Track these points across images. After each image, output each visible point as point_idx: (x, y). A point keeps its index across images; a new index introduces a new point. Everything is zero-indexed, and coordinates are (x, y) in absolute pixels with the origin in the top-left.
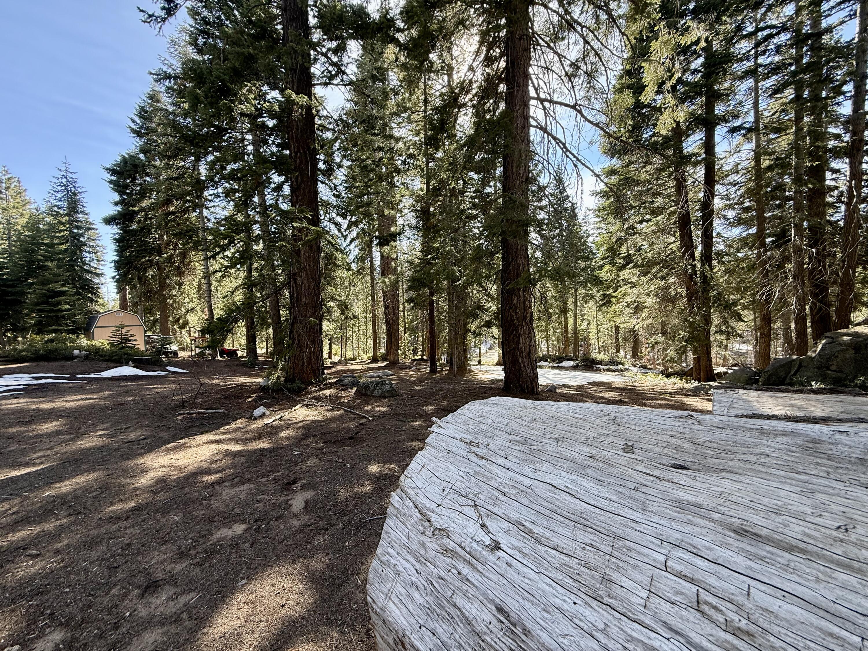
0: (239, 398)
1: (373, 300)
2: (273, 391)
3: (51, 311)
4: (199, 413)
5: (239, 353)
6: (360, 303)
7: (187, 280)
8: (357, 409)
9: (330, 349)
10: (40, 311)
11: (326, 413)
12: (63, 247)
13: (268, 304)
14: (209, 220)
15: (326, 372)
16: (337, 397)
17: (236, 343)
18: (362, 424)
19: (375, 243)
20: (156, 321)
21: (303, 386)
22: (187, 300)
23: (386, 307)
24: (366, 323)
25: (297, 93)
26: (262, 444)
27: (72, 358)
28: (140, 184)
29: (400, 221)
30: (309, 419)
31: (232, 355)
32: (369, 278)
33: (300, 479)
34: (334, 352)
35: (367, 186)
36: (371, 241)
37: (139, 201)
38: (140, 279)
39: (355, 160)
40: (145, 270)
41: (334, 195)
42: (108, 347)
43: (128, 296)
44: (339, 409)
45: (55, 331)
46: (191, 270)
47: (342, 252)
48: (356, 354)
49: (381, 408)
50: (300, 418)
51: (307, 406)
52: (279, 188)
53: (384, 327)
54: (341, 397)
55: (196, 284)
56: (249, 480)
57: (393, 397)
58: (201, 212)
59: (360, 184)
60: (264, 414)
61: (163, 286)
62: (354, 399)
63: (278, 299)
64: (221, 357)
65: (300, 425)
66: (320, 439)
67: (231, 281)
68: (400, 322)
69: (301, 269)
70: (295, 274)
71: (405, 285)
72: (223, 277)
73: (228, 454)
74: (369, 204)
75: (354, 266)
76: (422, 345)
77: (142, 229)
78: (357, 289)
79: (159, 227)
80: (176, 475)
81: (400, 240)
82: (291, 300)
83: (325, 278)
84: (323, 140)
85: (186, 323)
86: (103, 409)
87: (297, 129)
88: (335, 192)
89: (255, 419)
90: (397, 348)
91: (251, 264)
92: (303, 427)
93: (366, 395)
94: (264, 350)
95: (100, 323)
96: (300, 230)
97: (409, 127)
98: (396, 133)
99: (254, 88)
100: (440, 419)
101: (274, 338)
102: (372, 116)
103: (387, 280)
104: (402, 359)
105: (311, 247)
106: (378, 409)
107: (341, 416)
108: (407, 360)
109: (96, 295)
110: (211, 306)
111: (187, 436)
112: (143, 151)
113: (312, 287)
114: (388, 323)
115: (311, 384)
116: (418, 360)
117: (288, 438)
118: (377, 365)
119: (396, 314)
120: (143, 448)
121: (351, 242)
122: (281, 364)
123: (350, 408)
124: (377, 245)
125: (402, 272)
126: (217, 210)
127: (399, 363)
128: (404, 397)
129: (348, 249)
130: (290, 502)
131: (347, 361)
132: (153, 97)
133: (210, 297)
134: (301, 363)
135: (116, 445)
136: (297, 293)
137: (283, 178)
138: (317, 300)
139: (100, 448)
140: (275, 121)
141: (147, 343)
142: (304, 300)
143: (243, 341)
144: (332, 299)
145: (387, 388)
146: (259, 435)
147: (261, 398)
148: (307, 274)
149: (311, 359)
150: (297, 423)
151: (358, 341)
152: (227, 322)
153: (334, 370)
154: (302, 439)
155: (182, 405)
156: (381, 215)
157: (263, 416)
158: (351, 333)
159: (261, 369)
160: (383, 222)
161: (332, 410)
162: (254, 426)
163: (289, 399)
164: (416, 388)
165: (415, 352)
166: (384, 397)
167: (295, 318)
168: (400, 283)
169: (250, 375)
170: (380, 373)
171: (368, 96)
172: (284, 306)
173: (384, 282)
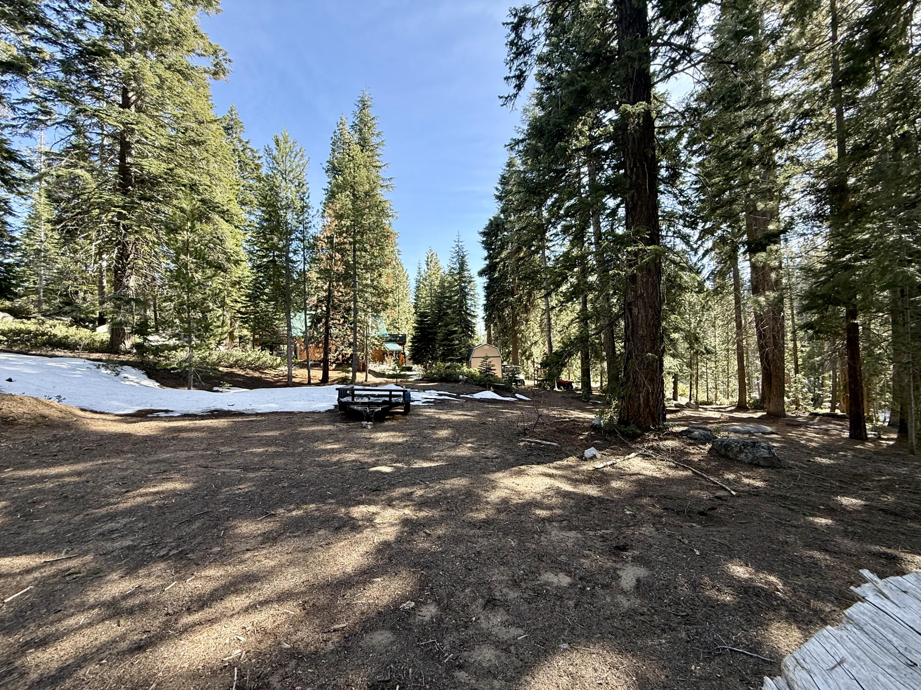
0: (572, 433)
1: (739, 326)
2: (605, 432)
3: (449, 345)
4: (536, 443)
5: (574, 385)
6: (719, 331)
7: (532, 316)
8: (712, 475)
9: (675, 388)
10: (444, 345)
11: (667, 470)
12: (456, 298)
13: (603, 336)
14: (549, 259)
15: (668, 416)
16: (683, 453)
17: (572, 375)
18: (719, 498)
19: (742, 250)
20: (509, 353)
21: (639, 432)
22: (532, 334)
23: (761, 336)
24: (727, 357)
25: (633, 104)
26: (592, 490)
27: (457, 381)
28: (501, 239)
29: (785, 214)
30: (645, 472)
31: (568, 387)
32: (731, 297)
33: (632, 547)
34: (680, 392)
35: (728, 179)
36: (735, 250)
37: (500, 253)
38: (499, 317)
39: (710, 152)
40: (503, 311)
41: (680, 203)
42: (478, 374)
43: (492, 332)
44: (685, 469)
45: (451, 360)
46: (534, 306)
47: (691, 269)
48: (712, 396)
49: (751, 481)
50: (634, 470)
51: (645, 456)
52: (614, 212)
53: (758, 362)
54: (688, 453)
55: (538, 319)
56: (576, 528)
57: (773, 467)
58: (543, 253)
59: (717, 180)
60: (595, 456)
61: (515, 322)
62: (707, 459)
63: (613, 331)
64: (559, 388)
65: (634, 478)
66: (659, 502)
67: (567, 315)
68: (787, 356)
69: (637, 297)
70: (630, 304)
71: (795, 304)
72: (560, 311)
73: (559, 492)
74: (731, 201)
75: (709, 285)
76: (833, 392)
77: (501, 276)
78: (713, 314)
79: (513, 273)
80: (516, 500)
81: (786, 240)
82: (626, 332)
83: (668, 304)
84: (666, 142)
85: (531, 355)
86: (474, 425)
87: (634, 142)
88: (681, 199)
89: (586, 460)
90: (782, 393)
91: (586, 296)
92: (638, 482)
93: (726, 457)
94: (599, 384)
95: (475, 354)
96: (636, 254)
97: (802, 73)
98: (777, 92)
99: (588, 119)
100: (881, 578)
101: (609, 371)
102: (736, 86)
103: (762, 299)
104: (790, 411)
105: (649, 271)
106: (746, 481)
107: (687, 477)
108: (800, 413)
109: (473, 332)
110: (550, 339)
111: (526, 464)
112: (503, 211)
113: (650, 317)
114: (764, 358)
115: (649, 430)
116: (824, 415)
117: (618, 491)
118: (745, 415)
119: (780, 347)
120: (494, 466)
121: (704, 255)
122: (614, 403)
123: (701, 470)
124: (744, 253)
125: (790, 287)
126: (557, 248)
127: (785, 416)
128: (796, 471)
129: (699, 264)
130: (618, 572)
131: (698, 405)
132: (510, 165)
133: (549, 331)
134: (636, 404)
135: (477, 459)
136: (633, 324)
137: (619, 200)
138: (657, 332)
139: (469, 458)
140: (611, 144)
141: (503, 371)
142: (641, 332)
143: (578, 373)
144: (677, 329)
145: (764, 453)
146: (589, 479)
147: (593, 438)
148: (645, 303)
149: (649, 402)
150: (630, 475)
151: (716, 379)
152: (562, 356)
153: (679, 415)
154: (636, 496)
155: (524, 432)
156: (751, 210)
157: (593, 458)
158: (704, 369)
159: (595, 404)
160: (755, 219)
161: (676, 468)
162: (585, 468)
163: (623, 444)
164: (818, 459)
165: (817, 401)
166: (758, 466)
167: (630, 353)
168: (787, 301)
169: (583, 410)
170: (750, 427)
171: (730, 63)
172: (620, 338)
173: (757, 302)
